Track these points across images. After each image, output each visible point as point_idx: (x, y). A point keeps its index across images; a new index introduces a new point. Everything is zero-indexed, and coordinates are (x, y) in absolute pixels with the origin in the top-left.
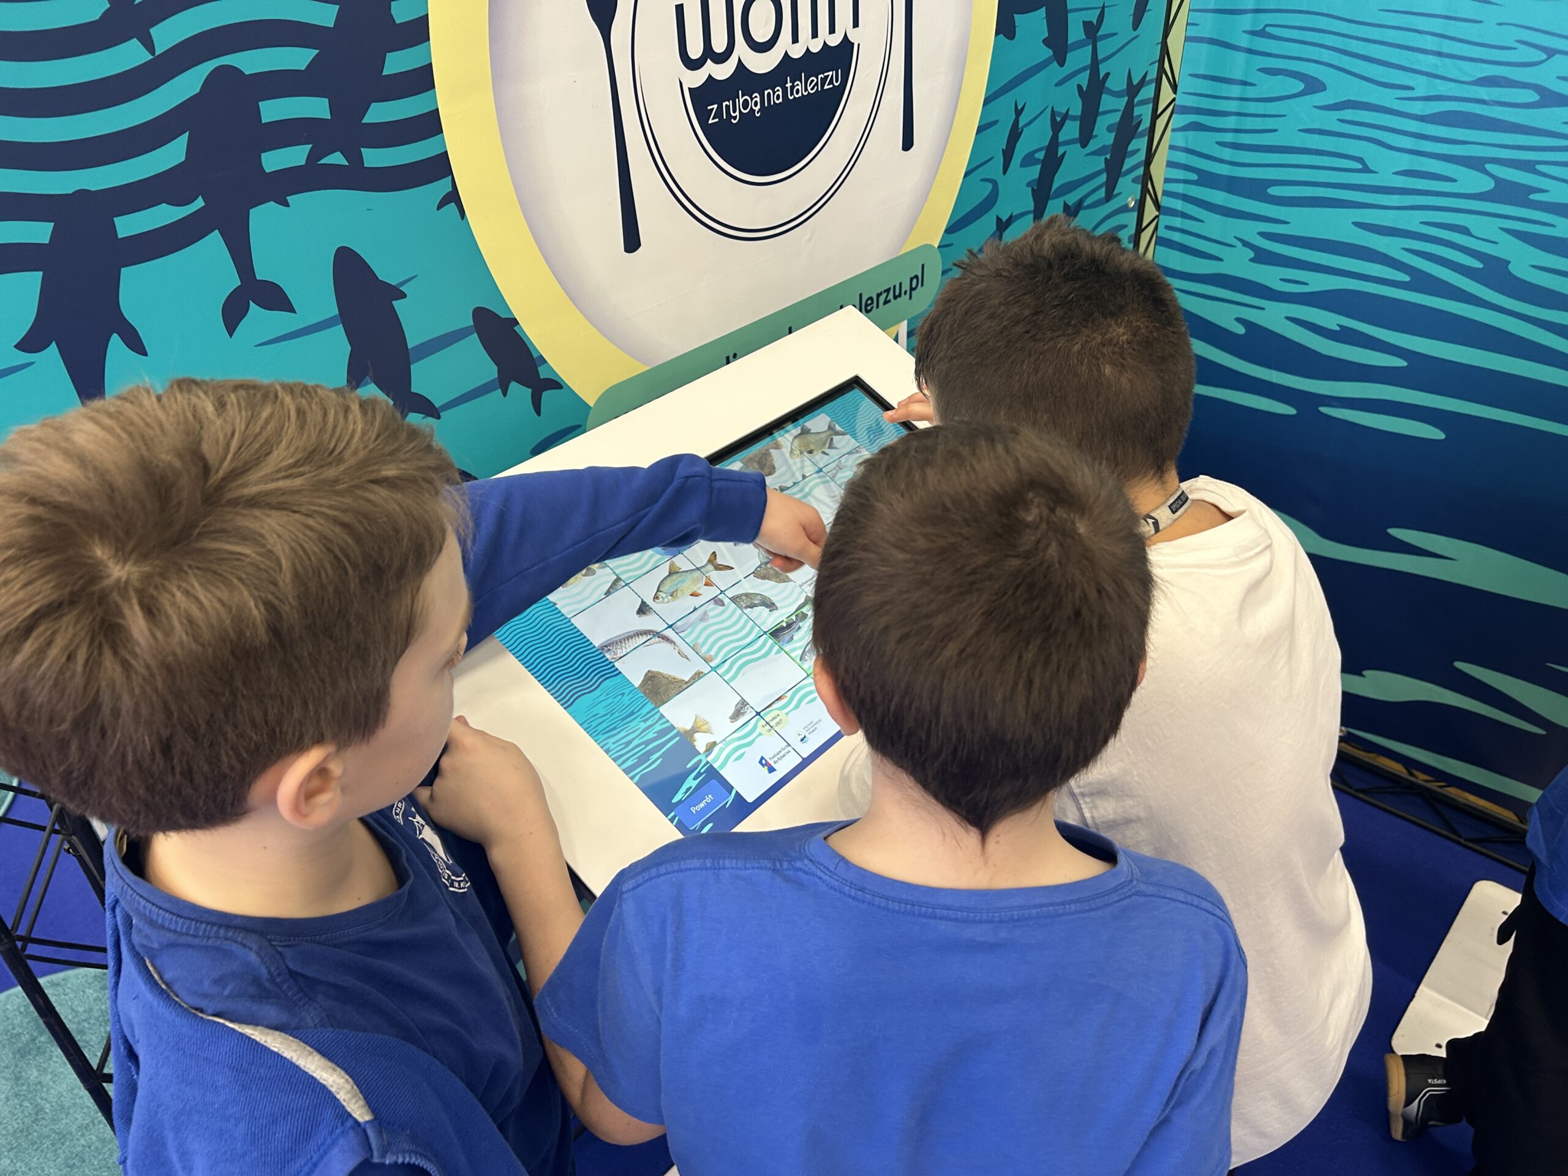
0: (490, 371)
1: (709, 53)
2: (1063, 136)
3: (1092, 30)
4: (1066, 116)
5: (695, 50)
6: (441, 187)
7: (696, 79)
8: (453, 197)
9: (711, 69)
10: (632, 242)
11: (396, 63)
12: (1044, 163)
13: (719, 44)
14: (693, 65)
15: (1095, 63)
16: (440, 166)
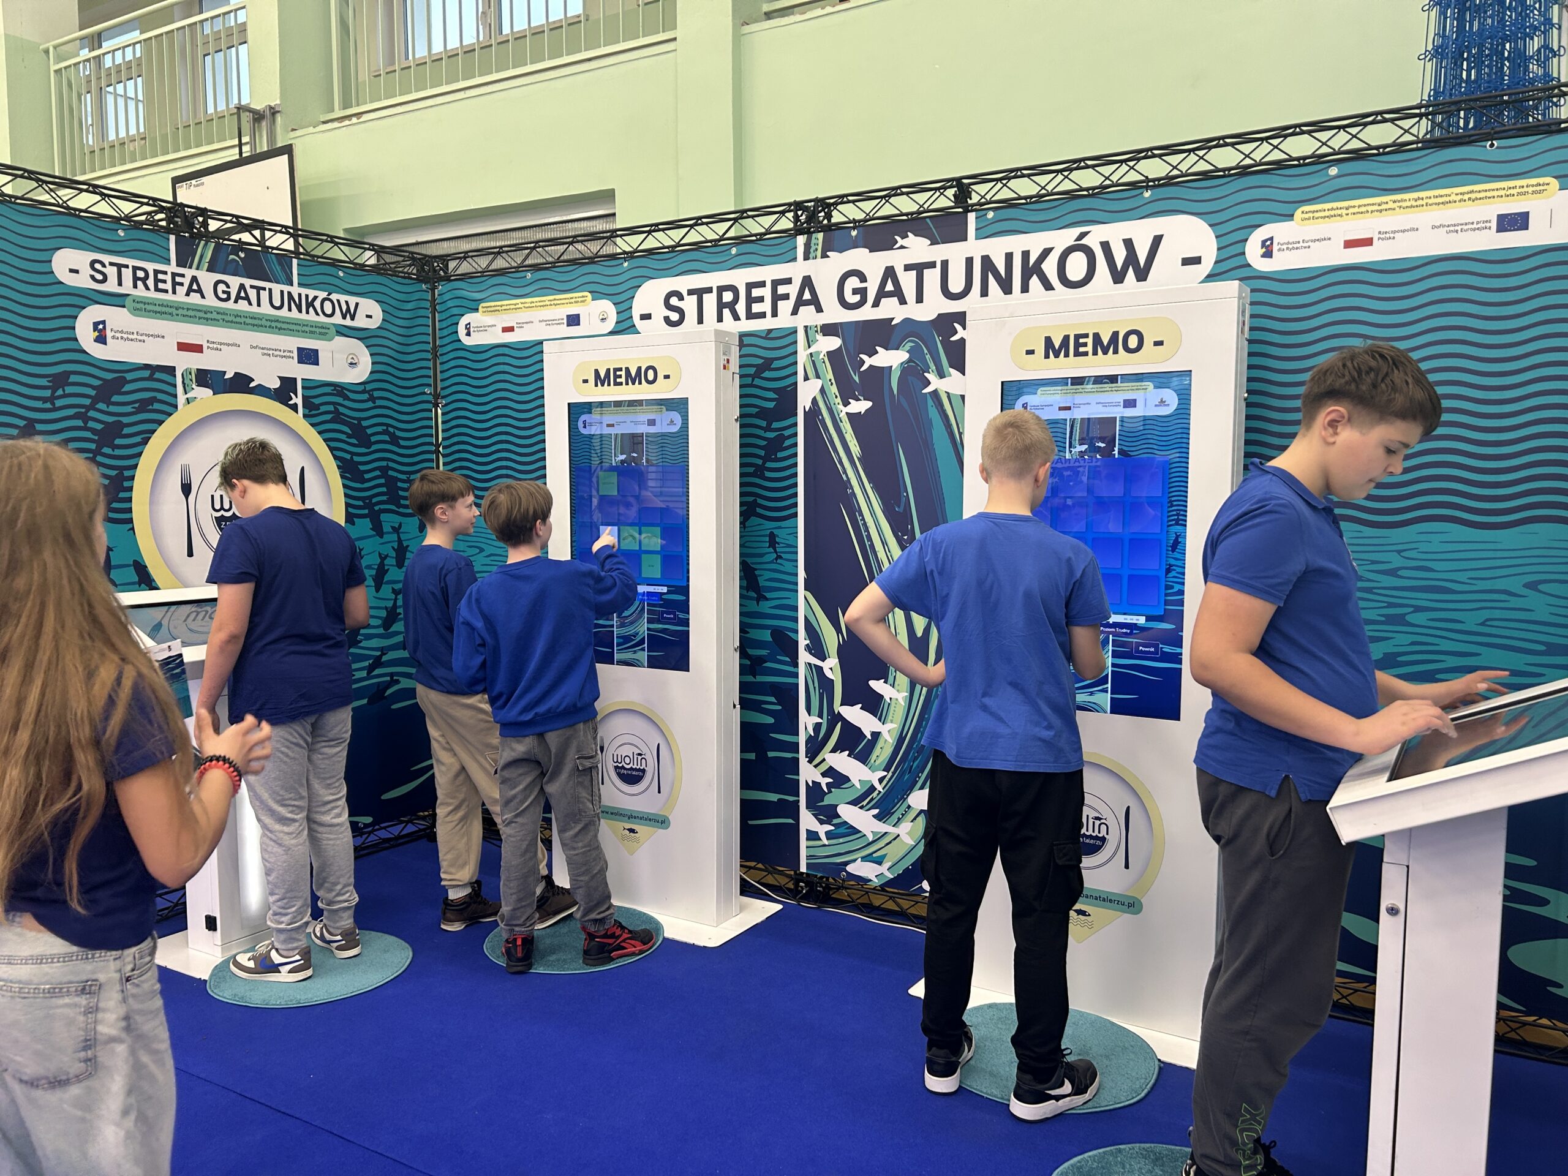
0: (136, 579)
1: (222, 508)
2: (386, 562)
3: (396, 530)
4: (387, 556)
5: (218, 507)
6: (130, 526)
7: (219, 514)
8: (133, 529)
9: (222, 512)
10: (190, 554)
11: (122, 495)
12: (378, 570)
13: (227, 507)
14: (217, 511)
15: (400, 541)
16: (131, 521)
